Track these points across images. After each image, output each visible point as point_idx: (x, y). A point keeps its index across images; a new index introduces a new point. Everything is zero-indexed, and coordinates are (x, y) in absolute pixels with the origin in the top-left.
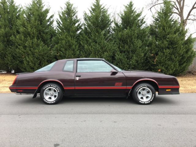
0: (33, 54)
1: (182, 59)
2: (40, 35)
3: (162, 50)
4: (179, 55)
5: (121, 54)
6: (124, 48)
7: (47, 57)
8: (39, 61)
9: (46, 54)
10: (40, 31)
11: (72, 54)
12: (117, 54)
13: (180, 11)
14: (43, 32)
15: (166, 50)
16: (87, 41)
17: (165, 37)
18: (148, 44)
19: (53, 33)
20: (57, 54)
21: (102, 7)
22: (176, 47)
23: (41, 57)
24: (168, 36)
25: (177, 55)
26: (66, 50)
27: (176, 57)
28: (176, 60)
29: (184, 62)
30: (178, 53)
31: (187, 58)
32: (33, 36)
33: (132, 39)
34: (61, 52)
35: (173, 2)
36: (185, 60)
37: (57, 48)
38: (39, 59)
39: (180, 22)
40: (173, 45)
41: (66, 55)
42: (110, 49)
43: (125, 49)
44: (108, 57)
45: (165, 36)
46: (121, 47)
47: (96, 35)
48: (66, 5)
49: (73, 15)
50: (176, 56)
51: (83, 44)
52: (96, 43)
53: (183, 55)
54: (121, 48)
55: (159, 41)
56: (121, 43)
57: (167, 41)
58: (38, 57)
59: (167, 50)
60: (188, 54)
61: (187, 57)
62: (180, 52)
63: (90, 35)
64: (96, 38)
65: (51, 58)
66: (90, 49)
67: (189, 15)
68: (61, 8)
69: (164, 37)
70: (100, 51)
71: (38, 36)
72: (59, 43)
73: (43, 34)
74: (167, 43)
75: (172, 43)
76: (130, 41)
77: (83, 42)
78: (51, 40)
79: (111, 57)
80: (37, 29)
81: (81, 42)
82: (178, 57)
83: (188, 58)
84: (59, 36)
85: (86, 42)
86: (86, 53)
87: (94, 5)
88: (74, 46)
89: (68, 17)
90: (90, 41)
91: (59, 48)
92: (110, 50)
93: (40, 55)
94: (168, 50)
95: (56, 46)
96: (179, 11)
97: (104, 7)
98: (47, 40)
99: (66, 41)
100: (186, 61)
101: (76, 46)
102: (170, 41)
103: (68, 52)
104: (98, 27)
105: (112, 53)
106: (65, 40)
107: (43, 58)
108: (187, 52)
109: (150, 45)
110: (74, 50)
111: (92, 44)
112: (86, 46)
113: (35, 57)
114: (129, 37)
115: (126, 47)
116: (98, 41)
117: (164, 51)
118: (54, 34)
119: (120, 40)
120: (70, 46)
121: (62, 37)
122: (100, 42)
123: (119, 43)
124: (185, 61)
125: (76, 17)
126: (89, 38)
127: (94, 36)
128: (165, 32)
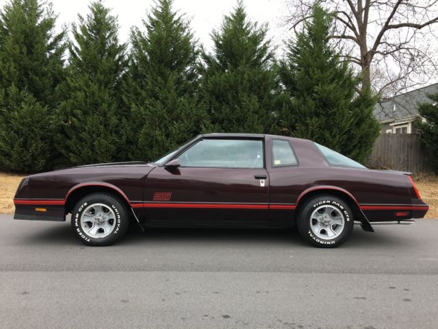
0: (7, 122)
1: (348, 139)
2: (28, 77)
3: (303, 119)
4: (341, 131)
5: (212, 126)
6: (221, 112)
7: (42, 128)
8: (22, 139)
9: (38, 122)
10: (25, 68)
11: (101, 123)
12: (205, 126)
13: (359, 33)
14: (35, 72)
15: (311, 118)
16: (138, 94)
17: (311, 91)
18: (273, 105)
19: (59, 74)
20: (66, 122)
21: (175, 18)
22: (335, 113)
23: (27, 129)
24: (316, 89)
25: (335, 130)
26: (85, 113)
27: (335, 136)
28: (335, 142)
29: (355, 147)
30: (338, 128)
31: (360, 138)
32: (8, 81)
33: (237, 93)
34: (75, 119)
35: (342, 14)
36: (356, 141)
37: (64, 108)
38: (23, 134)
39: (360, 58)
40: (328, 108)
41: (86, 125)
42: (189, 114)
43: (224, 115)
44: (184, 132)
45: (311, 88)
46: (215, 110)
47: (156, 80)
48: (93, 11)
49: (108, 34)
50: (334, 133)
51: (129, 101)
52: (157, 98)
53: (349, 131)
54: (213, 111)
55: (298, 98)
56: (214, 100)
57: (314, 99)
58: (18, 128)
59: (313, 120)
60: (362, 128)
61: (359, 136)
62: (343, 123)
63: (144, 81)
64: (157, 89)
65: (51, 131)
66: (143, 113)
67: (378, 42)
68: (81, 17)
69: (309, 90)
70: (165, 119)
71: (21, 80)
72: (70, 98)
73: (35, 77)
74: (313, 102)
75: (325, 104)
76: (233, 97)
77: (127, 97)
78: (53, 91)
79: (191, 132)
80: (19, 65)
81: (124, 97)
82: (338, 136)
83: (362, 137)
84: (72, 81)
85: (134, 97)
86: (134, 122)
87: (156, 13)
88: (105, 106)
89: (96, 38)
90: (144, 93)
91: (69, 109)
92: (188, 116)
93: (23, 124)
94: (317, 119)
95: (63, 103)
96: (356, 34)
97: (179, 19)
98: (43, 91)
99: (86, 94)
100: (359, 145)
101: (110, 105)
102: (321, 100)
103: (90, 119)
104: (163, 64)
105: (193, 124)
106: (85, 91)
107: (33, 131)
108: (358, 124)
109: (279, 106)
110: (105, 115)
111: (147, 102)
112: (133, 105)
113: (12, 129)
114: (232, 88)
115: (226, 110)
116: (161, 95)
117: (309, 121)
118: (62, 78)
119: (212, 93)
120: (96, 105)
121: (77, 85)
122: (166, 98)
123: (211, 102)
124: (357, 145)
125: (115, 39)
126: (142, 87)
127: (152, 83)
128: (311, 78)
